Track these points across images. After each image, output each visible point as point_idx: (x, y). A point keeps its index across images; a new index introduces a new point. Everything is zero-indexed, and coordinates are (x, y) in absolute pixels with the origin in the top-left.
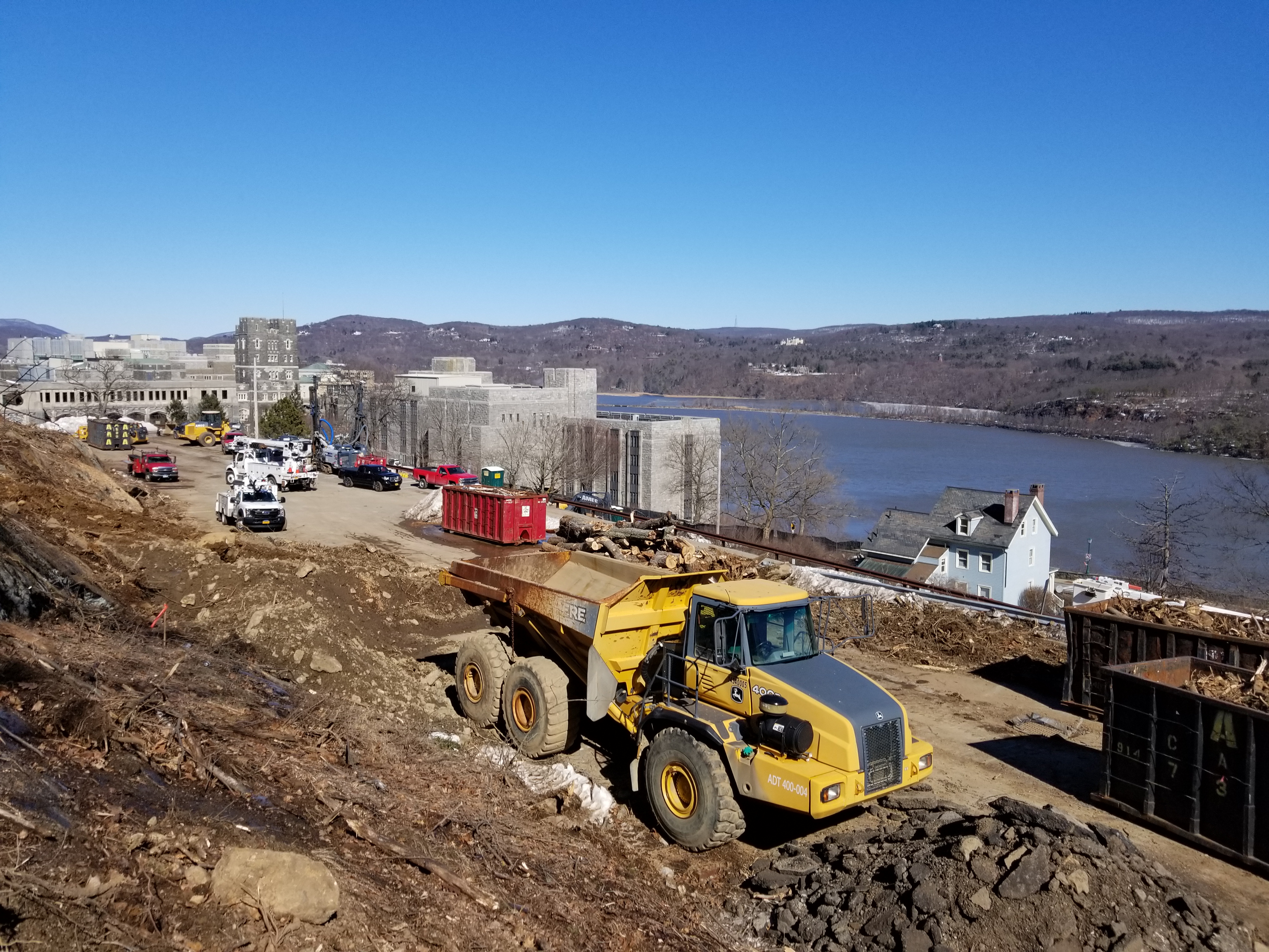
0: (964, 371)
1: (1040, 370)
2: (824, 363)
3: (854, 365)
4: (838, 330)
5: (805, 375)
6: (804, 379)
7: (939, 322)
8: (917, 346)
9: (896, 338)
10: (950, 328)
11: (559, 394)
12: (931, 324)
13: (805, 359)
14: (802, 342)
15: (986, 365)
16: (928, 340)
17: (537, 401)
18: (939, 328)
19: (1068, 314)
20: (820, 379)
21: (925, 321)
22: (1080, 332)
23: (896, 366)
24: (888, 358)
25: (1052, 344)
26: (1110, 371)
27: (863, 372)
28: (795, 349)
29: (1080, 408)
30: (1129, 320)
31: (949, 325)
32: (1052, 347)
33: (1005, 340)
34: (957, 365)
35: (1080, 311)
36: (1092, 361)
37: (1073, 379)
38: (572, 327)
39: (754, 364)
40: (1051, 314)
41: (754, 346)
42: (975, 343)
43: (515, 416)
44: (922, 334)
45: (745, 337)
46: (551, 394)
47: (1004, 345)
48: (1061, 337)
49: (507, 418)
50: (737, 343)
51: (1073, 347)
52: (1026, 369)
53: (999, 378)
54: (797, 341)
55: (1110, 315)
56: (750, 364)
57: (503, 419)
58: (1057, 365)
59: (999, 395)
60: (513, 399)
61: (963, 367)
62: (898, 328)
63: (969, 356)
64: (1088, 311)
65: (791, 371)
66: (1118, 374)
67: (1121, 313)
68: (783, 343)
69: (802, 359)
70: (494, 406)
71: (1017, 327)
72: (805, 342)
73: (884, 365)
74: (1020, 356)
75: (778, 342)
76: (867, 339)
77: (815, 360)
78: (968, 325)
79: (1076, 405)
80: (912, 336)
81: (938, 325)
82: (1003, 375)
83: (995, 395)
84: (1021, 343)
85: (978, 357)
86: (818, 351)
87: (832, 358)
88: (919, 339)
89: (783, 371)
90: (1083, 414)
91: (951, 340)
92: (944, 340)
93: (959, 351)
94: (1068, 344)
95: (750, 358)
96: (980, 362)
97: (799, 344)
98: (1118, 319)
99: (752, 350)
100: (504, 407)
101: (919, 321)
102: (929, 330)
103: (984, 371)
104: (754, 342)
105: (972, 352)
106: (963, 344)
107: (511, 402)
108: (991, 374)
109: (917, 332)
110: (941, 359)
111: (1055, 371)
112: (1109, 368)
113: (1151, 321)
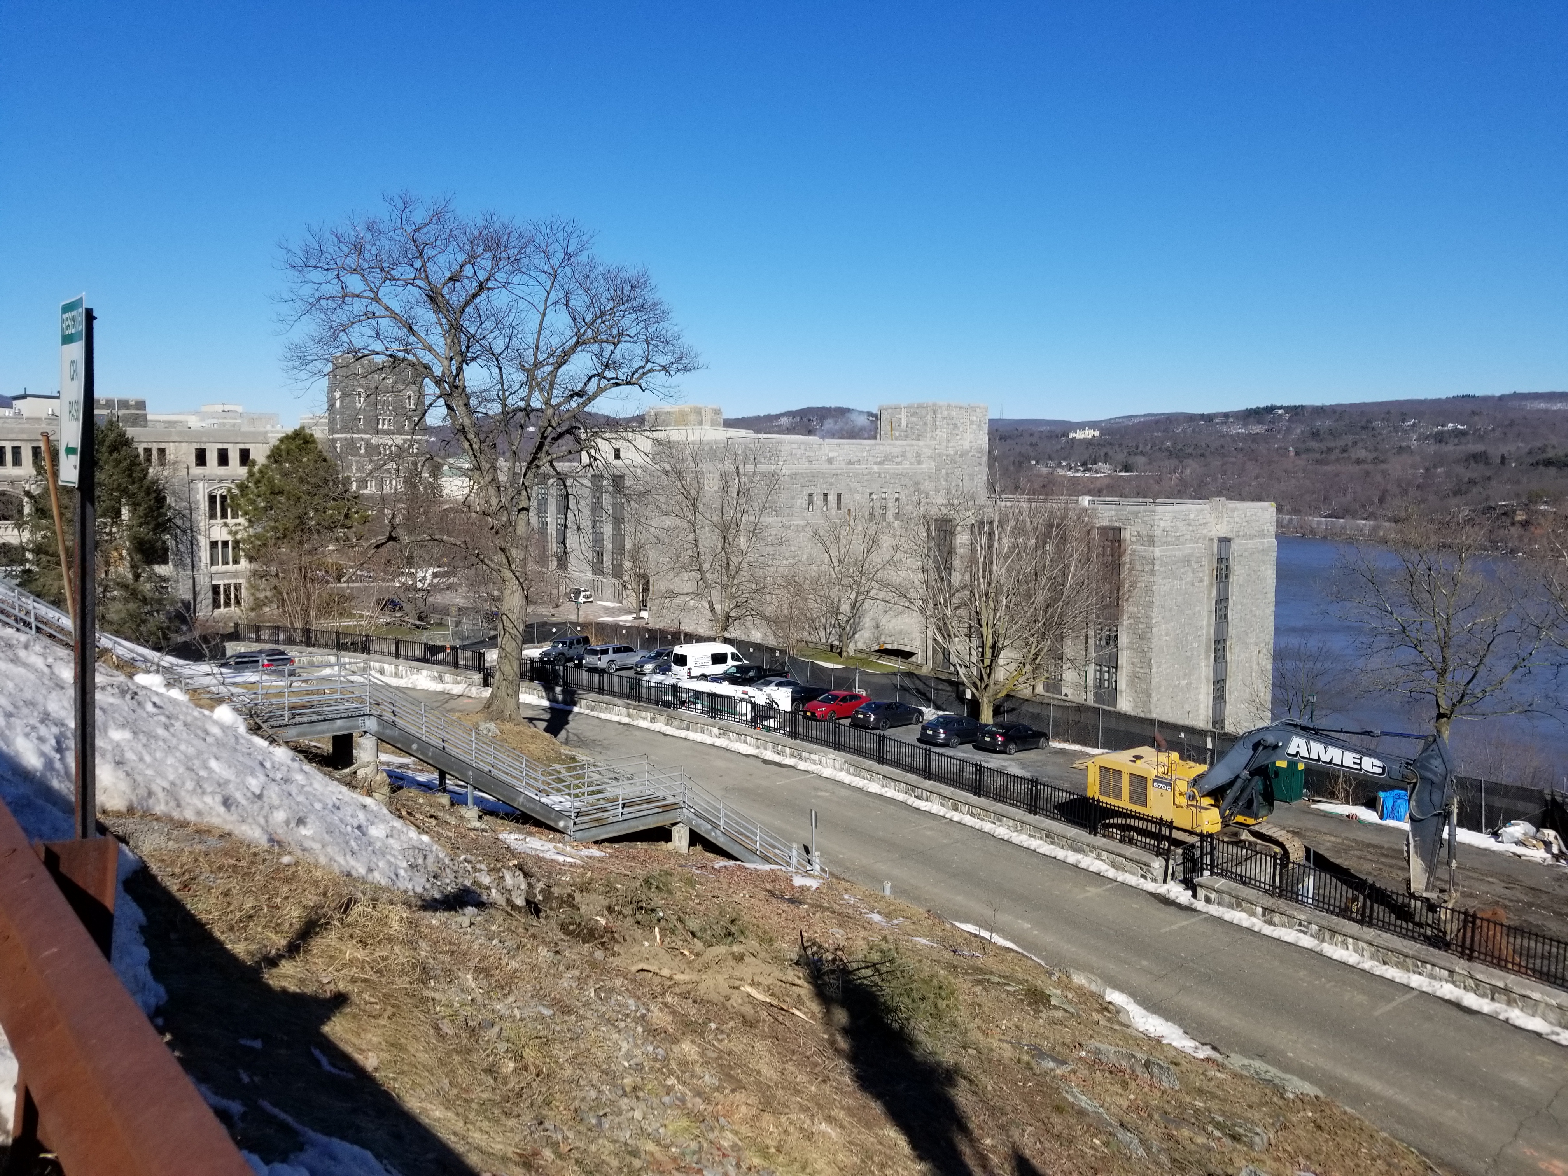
0: (1329, 468)
1: (1435, 467)
2: (1132, 460)
3: (1174, 462)
4: (1137, 420)
5: (1109, 476)
6: (1107, 481)
7: (1281, 408)
8: (1254, 438)
9: (1225, 429)
10: (1297, 414)
11: (919, 455)
12: (1271, 409)
13: (1106, 454)
14: (1097, 434)
15: (1359, 462)
16: (1267, 431)
17: (876, 468)
18: (1281, 415)
19: (1444, 397)
20: (1130, 480)
21: (1262, 406)
22: (1476, 418)
23: (1233, 463)
24: (1220, 452)
25: (1441, 433)
26: (1541, 467)
27: (1188, 470)
28: (1089, 443)
29: (1520, 516)
30: (1529, 405)
31: (1295, 411)
32: (1440, 438)
33: (1373, 429)
34: (1318, 462)
35: (1460, 394)
36: (1506, 455)
37: (1489, 478)
38: (798, 419)
39: (1038, 462)
40: (1422, 398)
41: (1034, 440)
42: (1333, 434)
43: (832, 498)
44: (1259, 422)
45: (1020, 429)
46: (903, 454)
47: (1374, 436)
48: (1450, 425)
49: (818, 500)
50: (1010, 437)
51: (1469, 437)
52: (1414, 466)
53: (1379, 478)
54: (1089, 433)
55: (1502, 398)
56: (1033, 462)
57: (811, 502)
58: (1458, 461)
59: (1382, 500)
60: (830, 461)
61: (1327, 464)
62: (1226, 415)
63: (1330, 450)
64: (1472, 393)
65: (1090, 470)
66: (1552, 471)
67: (1516, 396)
68: (1071, 435)
69: (1102, 454)
70: (793, 476)
71: (1388, 413)
72: (1101, 434)
73: (1217, 463)
74: (1401, 450)
75: (1065, 435)
76: (1184, 430)
77: (1121, 457)
78: (1320, 411)
79: (1514, 511)
80: (1245, 425)
81: (1280, 411)
82: (1384, 473)
83: (1376, 501)
84: (1397, 432)
85: (1344, 451)
86: (1121, 445)
87: (1142, 454)
88: (1257, 429)
89: (1078, 471)
90: (1525, 524)
91: (1299, 431)
92: (1288, 430)
93: (1313, 444)
94: (1463, 433)
95: (1032, 454)
96: (1349, 458)
97: (1093, 437)
98: (1515, 403)
99: (1031, 445)
100: (813, 478)
101: (1254, 407)
102: (1269, 417)
103: (1357, 468)
104: (1031, 435)
105: (1332, 445)
106: (1316, 435)
107: (825, 468)
108: (1368, 473)
109: (1251, 420)
110: (1292, 454)
111: (1460, 469)
112: (1538, 463)
113: (1559, 406)
